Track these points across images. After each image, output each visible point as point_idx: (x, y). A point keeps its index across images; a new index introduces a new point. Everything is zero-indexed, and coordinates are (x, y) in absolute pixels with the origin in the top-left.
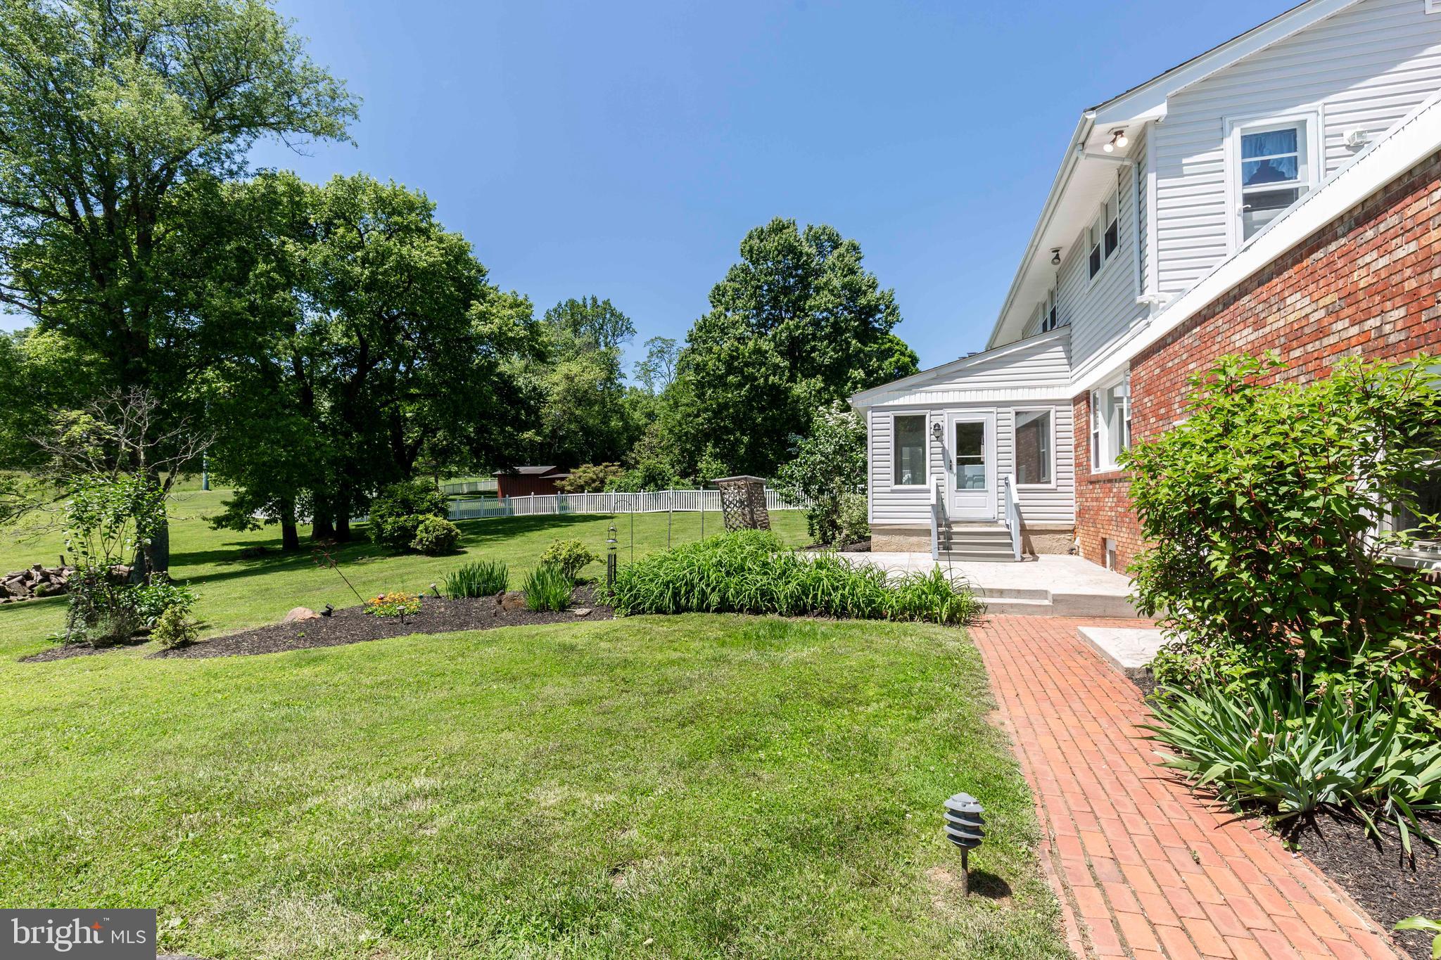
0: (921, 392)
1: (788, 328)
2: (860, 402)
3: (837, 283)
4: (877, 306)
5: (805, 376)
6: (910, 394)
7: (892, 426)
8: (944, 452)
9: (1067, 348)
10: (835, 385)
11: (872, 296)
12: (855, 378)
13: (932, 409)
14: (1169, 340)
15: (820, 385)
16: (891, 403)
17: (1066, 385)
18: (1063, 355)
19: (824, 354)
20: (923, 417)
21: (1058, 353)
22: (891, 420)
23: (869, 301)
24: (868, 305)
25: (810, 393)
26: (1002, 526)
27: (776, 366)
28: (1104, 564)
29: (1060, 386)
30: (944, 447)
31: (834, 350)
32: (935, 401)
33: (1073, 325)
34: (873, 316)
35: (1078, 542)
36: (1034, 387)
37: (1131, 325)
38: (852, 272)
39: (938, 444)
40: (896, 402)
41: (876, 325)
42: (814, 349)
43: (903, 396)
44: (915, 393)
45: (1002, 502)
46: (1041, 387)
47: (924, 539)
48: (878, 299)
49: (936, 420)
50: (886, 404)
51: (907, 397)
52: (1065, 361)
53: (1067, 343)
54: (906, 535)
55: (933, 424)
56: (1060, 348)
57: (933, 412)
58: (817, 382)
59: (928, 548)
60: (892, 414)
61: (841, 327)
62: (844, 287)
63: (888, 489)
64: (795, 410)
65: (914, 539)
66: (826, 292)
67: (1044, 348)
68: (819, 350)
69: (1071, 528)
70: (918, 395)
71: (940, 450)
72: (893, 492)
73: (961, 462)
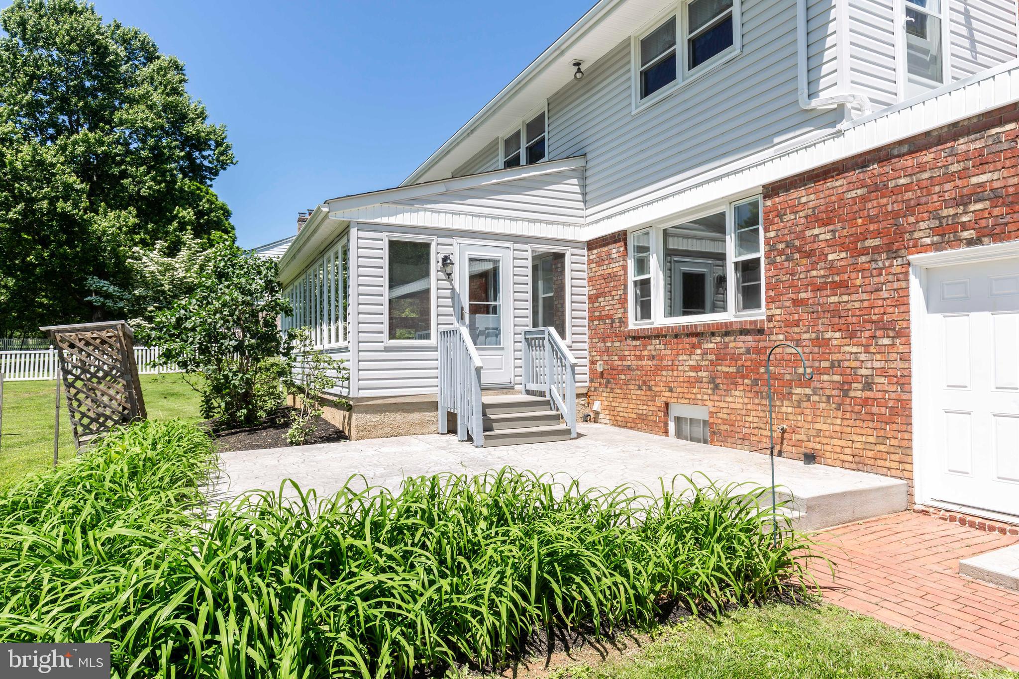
0: (426, 210)
1: (86, 140)
2: (340, 213)
3: (157, 98)
4: (206, 141)
5: (112, 207)
6: (411, 211)
7: (385, 253)
8: (454, 296)
9: (581, 181)
10: (155, 223)
11: (204, 127)
12: (184, 217)
13: (440, 236)
14: (905, 149)
15: (132, 221)
16: (385, 220)
17: (581, 225)
18: (577, 189)
19: (139, 183)
20: (427, 246)
21: (572, 186)
22: (385, 245)
23: (198, 132)
24: (197, 137)
25: (120, 228)
26: (520, 392)
27: (68, 187)
28: (666, 433)
29: (575, 225)
30: (453, 289)
31: (153, 179)
32: (442, 225)
33: (589, 157)
34: (201, 151)
35: (597, 406)
36: (551, 223)
37: (776, 140)
38: (175, 91)
39: (446, 284)
40: (392, 220)
41: (206, 163)
42: (124, 174)
43: (402, 212)
44: (418, 211)
45: (518, 362)
46: (558, 223)
47: (428, 415)
48: (209, 133)
49: (444, 251)
50: (378, 220)
51: (407, 215)
52: (580, 197)
53: (582, 175)
54: (404, 411)
55: (441, 256)
56: (575, 181)
57: (441, 240)
58: (130, 216)
59: (433, 428)
60: (386, 237)
61: (163, 154)
62: (166, 107)
63: (381, 346)
64: (97, 249)
65: (415, 416)
66: (142, 107)
67: (560, 177)
68: (131, 176)
69: (584, 391)
70: (421, 213)
71: (448, 293)
72: (387, 349)
73: (474, 310)
